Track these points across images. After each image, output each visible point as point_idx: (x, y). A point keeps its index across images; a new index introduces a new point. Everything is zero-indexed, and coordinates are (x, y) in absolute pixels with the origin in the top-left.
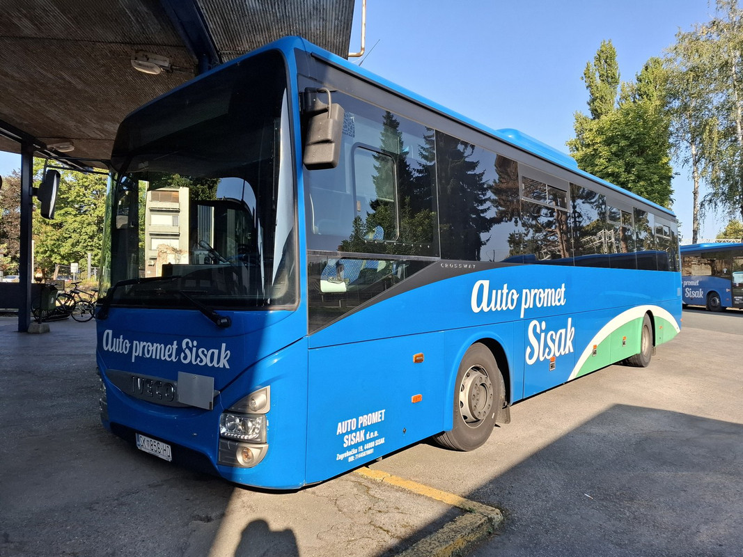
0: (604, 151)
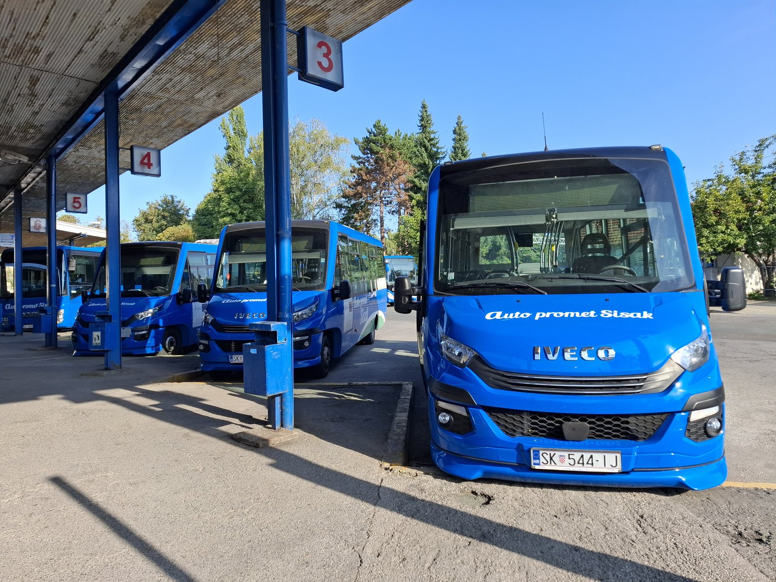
0: (226, 198)
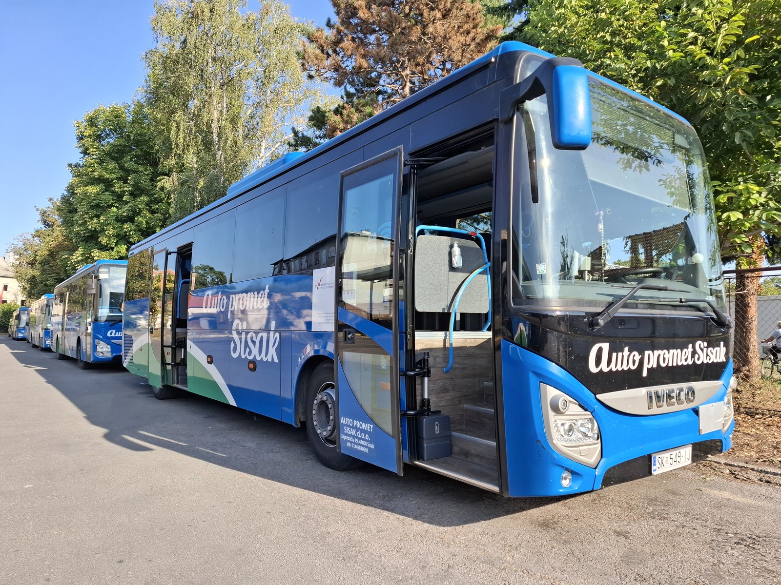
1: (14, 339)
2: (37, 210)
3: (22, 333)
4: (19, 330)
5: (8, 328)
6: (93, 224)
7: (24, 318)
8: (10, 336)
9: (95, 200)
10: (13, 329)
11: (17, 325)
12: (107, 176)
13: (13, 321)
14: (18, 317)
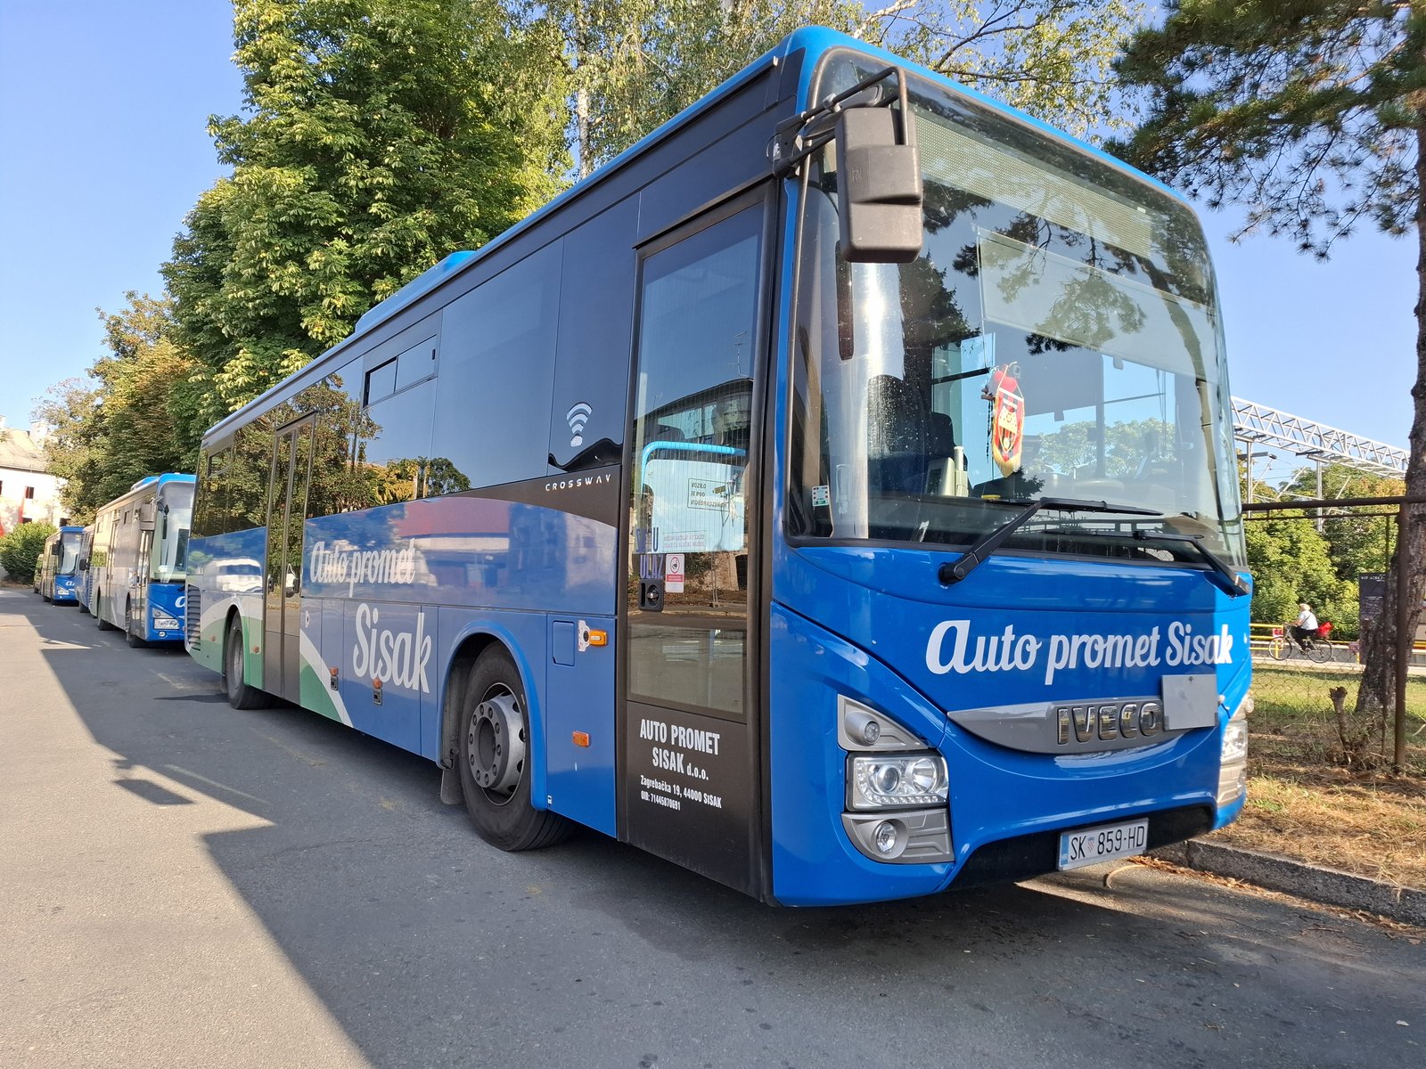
1: (48, 600)
2: (102, 317)
3: (67, 588)
4: (59, 578)
5: (33, 573)
6: (285, 279)
7: (73, 551)
8: (37, 591)
9: (291, 206)
10: (44, 577)
11: (55, 568)
12: (328, 139)
13: (46, 559)
14: (59, 549)
